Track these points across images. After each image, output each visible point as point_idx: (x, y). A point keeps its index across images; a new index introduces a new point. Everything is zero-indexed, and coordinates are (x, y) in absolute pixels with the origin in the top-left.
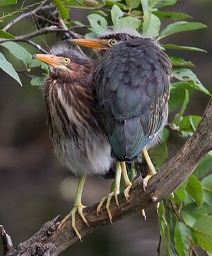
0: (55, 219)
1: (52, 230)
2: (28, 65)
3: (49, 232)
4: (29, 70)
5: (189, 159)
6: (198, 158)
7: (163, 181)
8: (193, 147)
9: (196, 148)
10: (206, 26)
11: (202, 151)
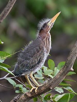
0: (18, 96)
1: (17, 100)
2: (15, 86)
3: (16, 100)
4: (15, 88)
5: (62, 74)
6: (66, 74)
7: (54, 82)
8: (64, 70)
9: (65, 71)
10: (75, 73)
11: (67, 72)
